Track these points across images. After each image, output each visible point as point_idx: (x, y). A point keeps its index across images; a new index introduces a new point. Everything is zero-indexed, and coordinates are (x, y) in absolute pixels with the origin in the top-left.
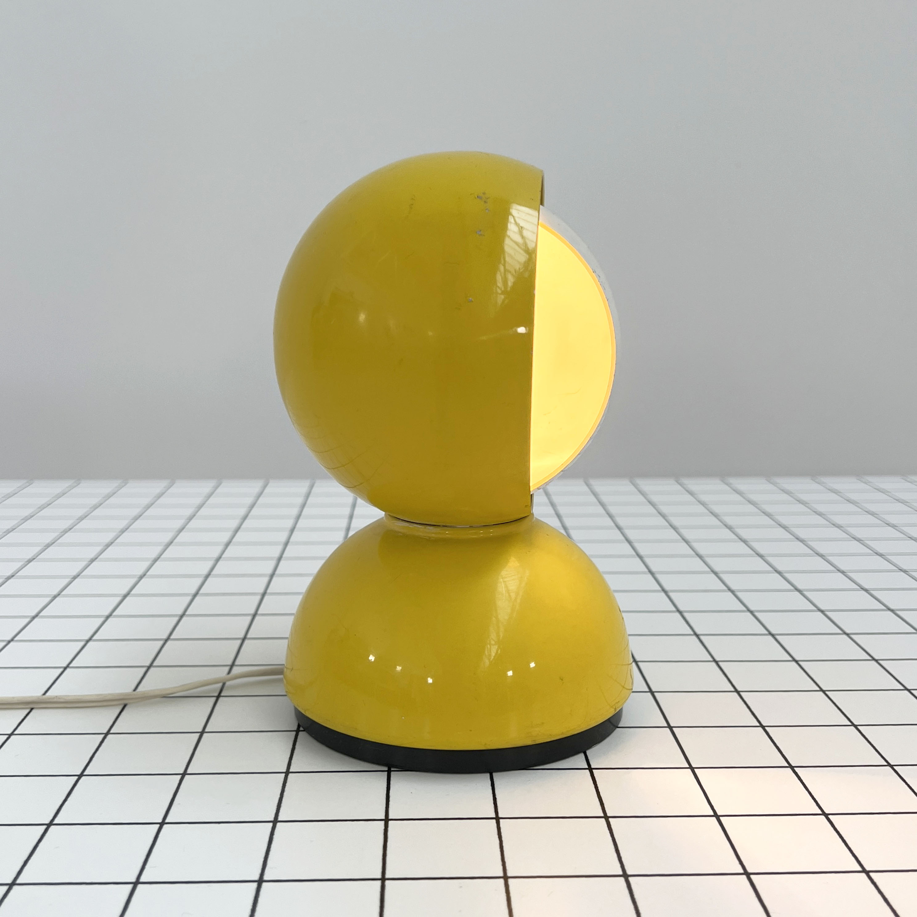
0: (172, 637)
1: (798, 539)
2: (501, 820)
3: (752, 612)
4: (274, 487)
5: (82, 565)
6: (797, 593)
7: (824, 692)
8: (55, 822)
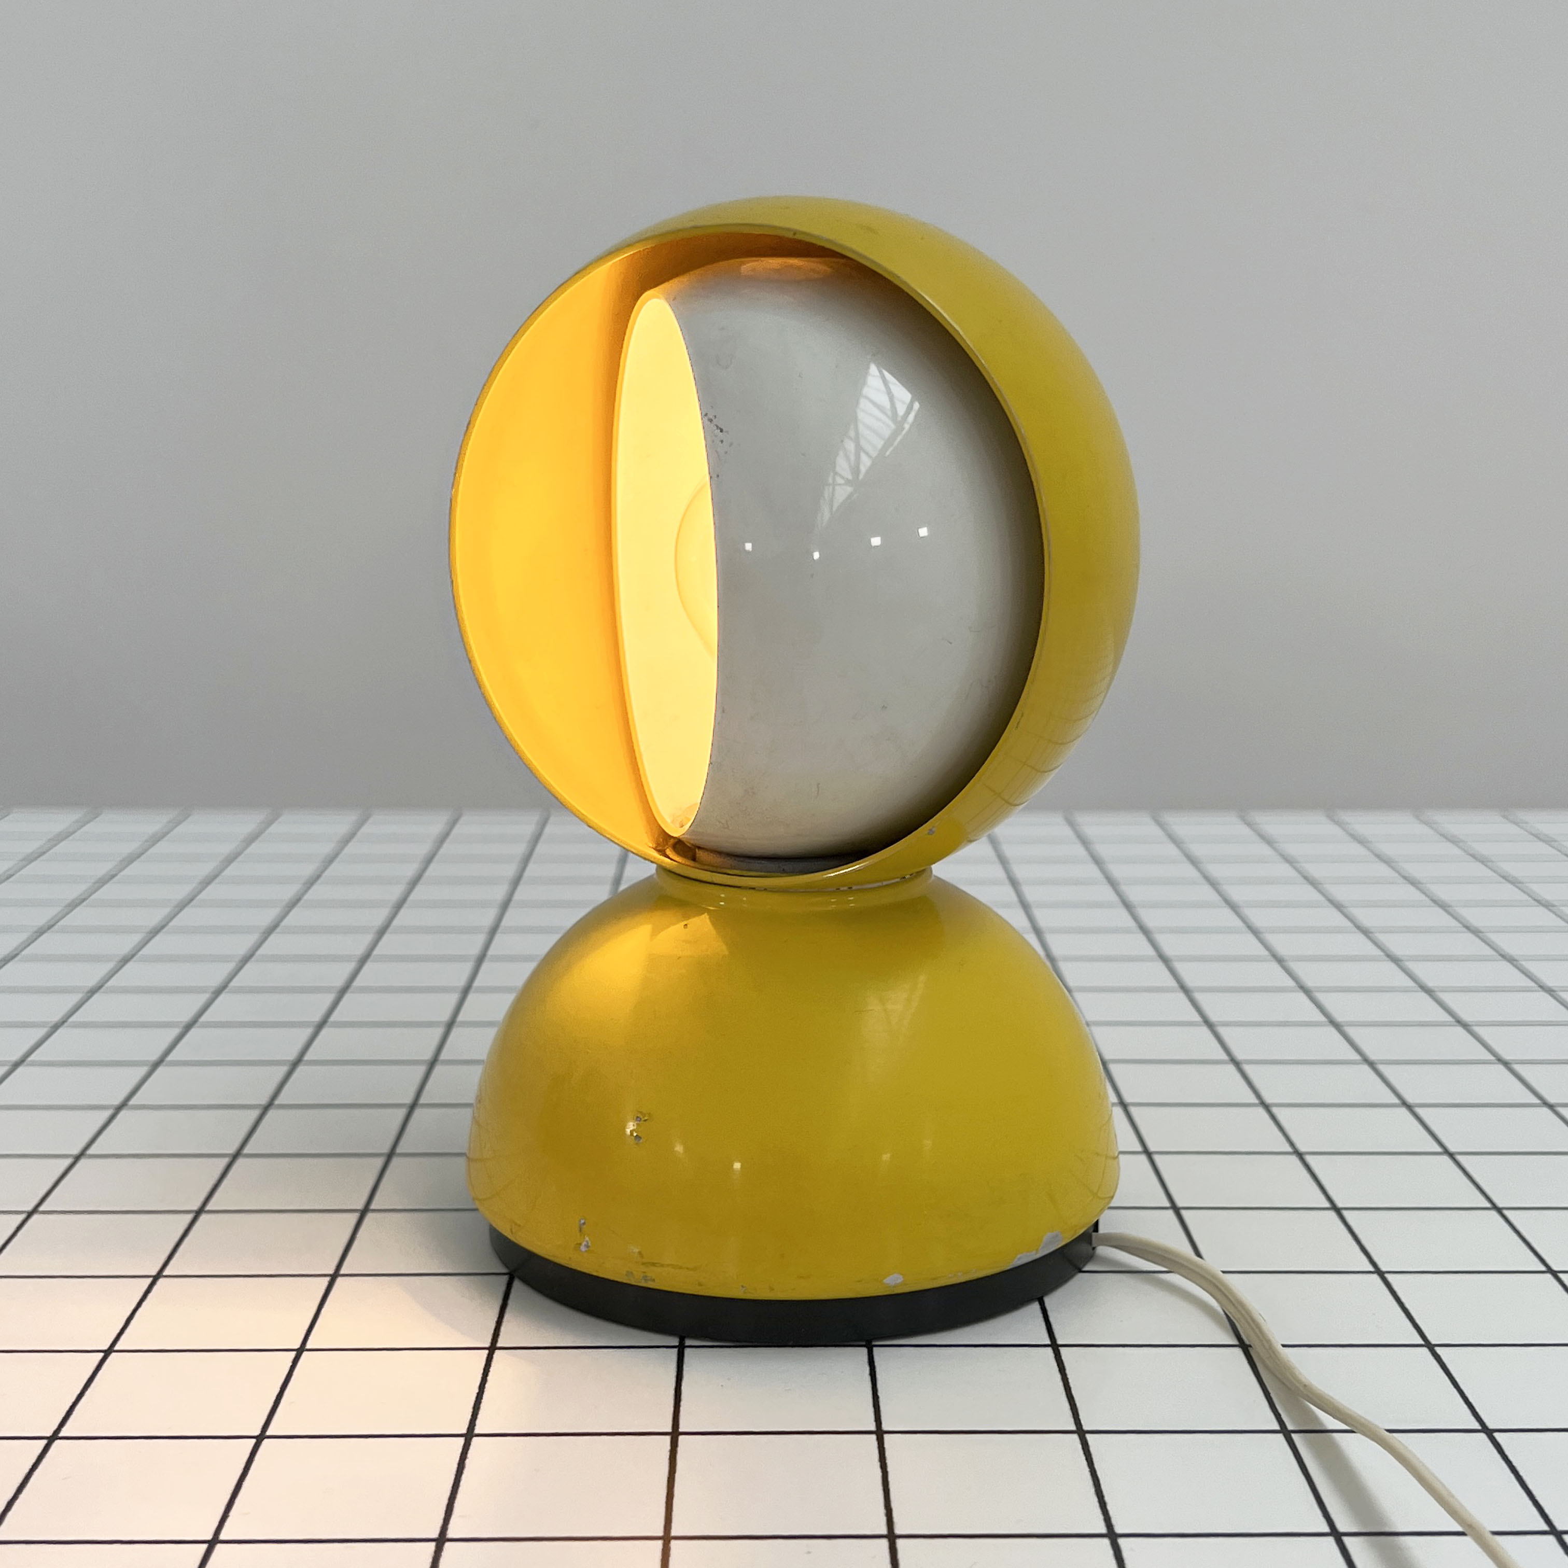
1: (1468, 928)
2: (886, 1437)
3: (1372, 1064)
4: (471, 825)
5: (104, 969)
6: (1460, 1030)
7: (1499, 1211)
8: (61, 1434)
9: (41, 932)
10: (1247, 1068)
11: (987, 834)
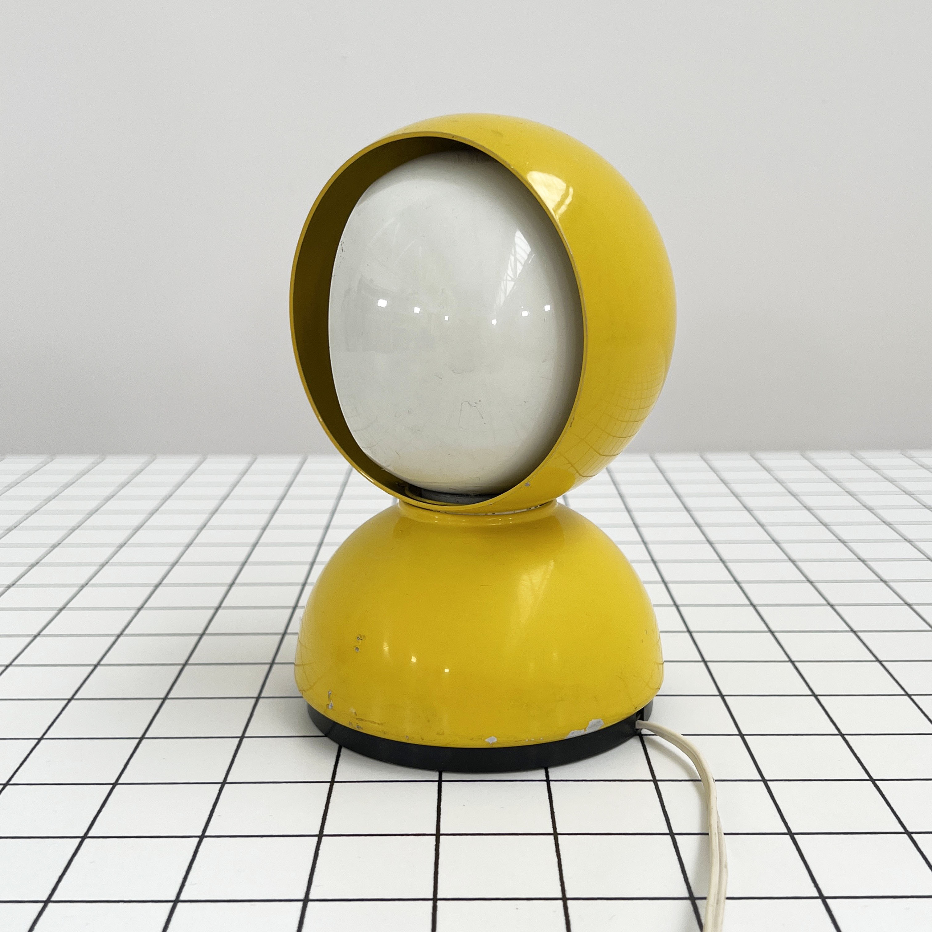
0: (208, 632)
2: (559, 836)
3: (832, 606)
5: (109, 551)
6: (882, 584)
7: (909, 696)
8: (89, 835)
9: (73, 530)
10: (759, 608)
11: (606, 467)
